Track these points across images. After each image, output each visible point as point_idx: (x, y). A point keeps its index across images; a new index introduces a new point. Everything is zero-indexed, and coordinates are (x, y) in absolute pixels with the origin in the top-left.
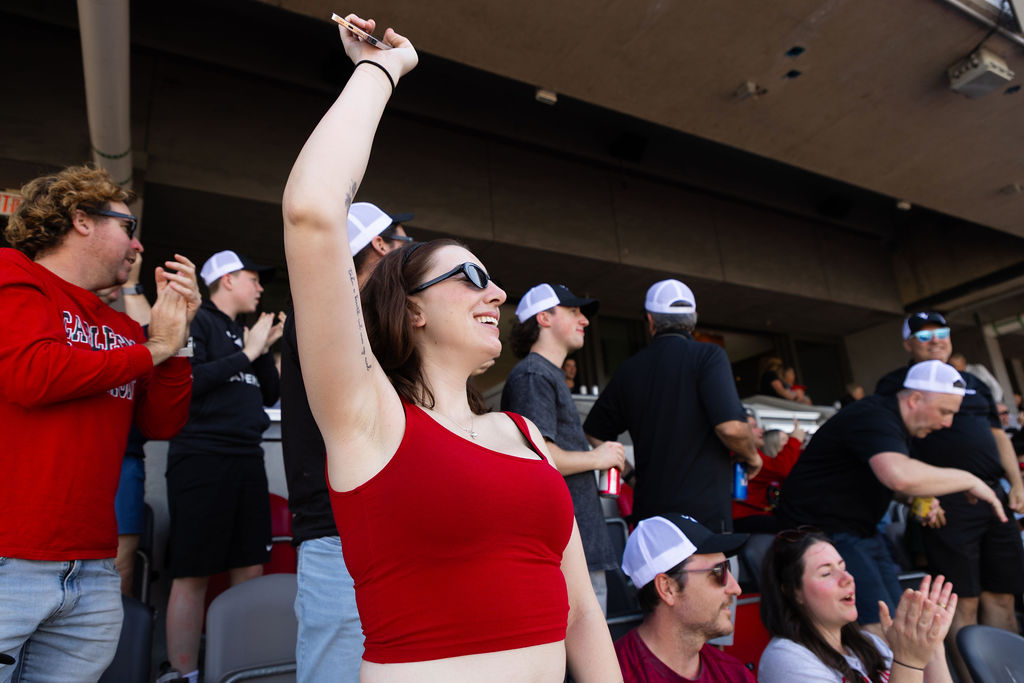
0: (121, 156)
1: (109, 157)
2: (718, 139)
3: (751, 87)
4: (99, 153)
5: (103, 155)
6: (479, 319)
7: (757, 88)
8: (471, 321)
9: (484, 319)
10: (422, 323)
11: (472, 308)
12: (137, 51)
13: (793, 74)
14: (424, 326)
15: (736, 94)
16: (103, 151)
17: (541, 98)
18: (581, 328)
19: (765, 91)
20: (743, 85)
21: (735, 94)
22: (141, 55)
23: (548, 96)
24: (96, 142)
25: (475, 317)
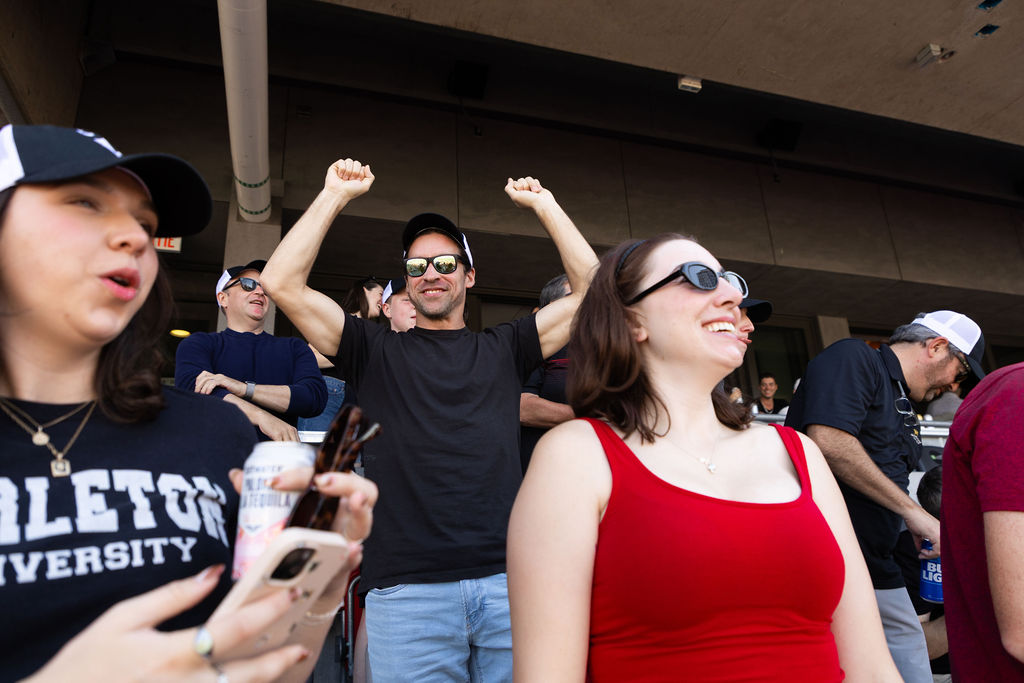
0: (261, 184)
1: (250, 186)
2: (893, 115)
3: (935, 49)
4: (240, 182)
5: (245, 185)
6: (710, 328)
7: (942, 50)
8: (698, 332)
9: (716, 327)
10: (643, 336)
11: (698, 316)
12: (273, 80)
13: (988, 29)
14: (647, 340)
15: (917, 60)
16: (243, 181)
17: (683, 86)
18: (746, 335)
19: (952, 54)
20: (925, 48)
21: (915, 60)
22: (277, 84)
23: (691, 84)
24: (238, 172)
25: (705, 325)
